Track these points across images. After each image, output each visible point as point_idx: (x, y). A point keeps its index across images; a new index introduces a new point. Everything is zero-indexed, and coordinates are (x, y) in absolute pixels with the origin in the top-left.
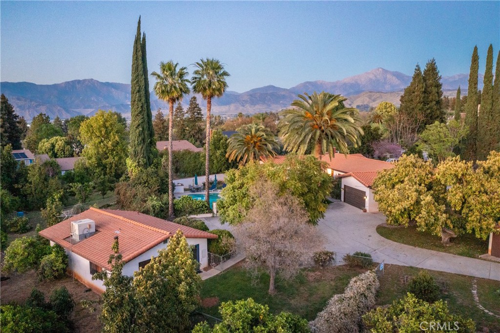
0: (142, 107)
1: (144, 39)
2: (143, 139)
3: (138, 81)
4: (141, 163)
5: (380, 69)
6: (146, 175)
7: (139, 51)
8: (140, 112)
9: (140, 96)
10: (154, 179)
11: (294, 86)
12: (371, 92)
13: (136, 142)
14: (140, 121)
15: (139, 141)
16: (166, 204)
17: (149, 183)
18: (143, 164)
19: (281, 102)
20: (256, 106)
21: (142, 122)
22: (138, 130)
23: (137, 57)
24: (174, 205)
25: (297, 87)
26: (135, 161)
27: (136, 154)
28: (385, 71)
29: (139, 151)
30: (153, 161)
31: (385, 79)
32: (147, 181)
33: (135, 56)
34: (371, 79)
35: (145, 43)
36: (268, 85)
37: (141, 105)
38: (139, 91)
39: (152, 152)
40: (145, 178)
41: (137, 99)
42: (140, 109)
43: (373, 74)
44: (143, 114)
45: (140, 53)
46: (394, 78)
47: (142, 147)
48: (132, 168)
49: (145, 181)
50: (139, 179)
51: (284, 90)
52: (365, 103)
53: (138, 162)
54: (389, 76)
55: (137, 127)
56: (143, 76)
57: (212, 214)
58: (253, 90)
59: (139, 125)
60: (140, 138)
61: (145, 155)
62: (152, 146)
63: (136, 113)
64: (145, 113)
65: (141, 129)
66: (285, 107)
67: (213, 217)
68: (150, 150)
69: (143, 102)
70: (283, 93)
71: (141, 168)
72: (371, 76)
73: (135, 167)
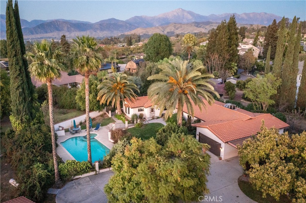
0: (20, 70)
1: (16, 5)
2: (25, 99)
3: (13, 46)
4: (24, 120)
5: (180, 9)
6: (29, 133)
7: (12, 17)
8: (19, 75)
9: (17, 60)
10: (38, 135)
11: (128, 19)
12: (175, 24)
13: (18, 102)
14: (19, 83)
15: (20, 100)
16: (51, 170)
17: (33, 140)
18: (26, 121)
19: (120, 29)
20: (104, 32)
21: (21, 84)
22: (18, 92)
23: (10, 23)
24: (59, 172)
25: (130, 19)
26: (18, 119)
27: (18, 112)
28: (183, 10)
29: (21, 110)
30: (35, 116)
31: (183, 15)
32: (31, 138)
33: (8, 23)
34: (175, 15)
35: (18, 9)
36: (111, 18)
37: (19, 68)
38: (15, 55)
39: (33, 108)
40: (29, 135)
41: (14, 63)
42: (18, 72)
43: (176, 12)
44: (22, 76)
45: (13, 19)
46: (188, 15)
47: (24, 106)
48: (16, 125)
49: (30, 138)
50: (23, 136)
51: (122, 21)
52: (172, 31)
53: (21, 120)
54: (185, 14)
55: (17, 89)
56: (19, 41)
57: (95, 172)
58: (101, 21)
59: (18, 87)
60: (21, 98)
61: (27, 112)
62: (33, 102)
63: (15, 75)
64: (24, 75)
65: (21, 90)
66: (123, 32)
67: (96, 174)
68: (32, 106)
69: (21, 65)
70: (121, 23)
71: (24, 124)
72: (175, 13)
73: (19, 124)
